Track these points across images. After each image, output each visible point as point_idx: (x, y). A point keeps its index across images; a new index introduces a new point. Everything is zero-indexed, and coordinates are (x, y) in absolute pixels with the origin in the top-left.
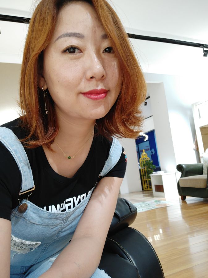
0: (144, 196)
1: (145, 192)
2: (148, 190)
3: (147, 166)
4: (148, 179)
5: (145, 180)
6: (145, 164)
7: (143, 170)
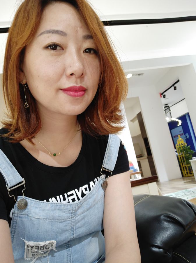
0: (185, 183)
1: (185, 179)
2: (188, 176)
3: (185, 152)
4: (187, 165)
5: (184, 166)
6: (182, 150)
7: (181, 156)
